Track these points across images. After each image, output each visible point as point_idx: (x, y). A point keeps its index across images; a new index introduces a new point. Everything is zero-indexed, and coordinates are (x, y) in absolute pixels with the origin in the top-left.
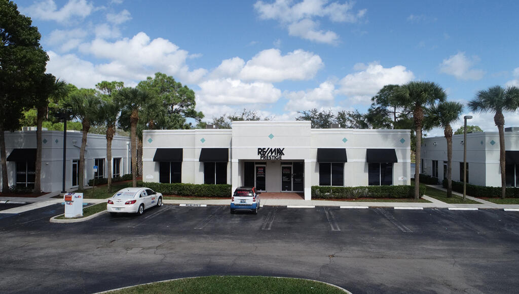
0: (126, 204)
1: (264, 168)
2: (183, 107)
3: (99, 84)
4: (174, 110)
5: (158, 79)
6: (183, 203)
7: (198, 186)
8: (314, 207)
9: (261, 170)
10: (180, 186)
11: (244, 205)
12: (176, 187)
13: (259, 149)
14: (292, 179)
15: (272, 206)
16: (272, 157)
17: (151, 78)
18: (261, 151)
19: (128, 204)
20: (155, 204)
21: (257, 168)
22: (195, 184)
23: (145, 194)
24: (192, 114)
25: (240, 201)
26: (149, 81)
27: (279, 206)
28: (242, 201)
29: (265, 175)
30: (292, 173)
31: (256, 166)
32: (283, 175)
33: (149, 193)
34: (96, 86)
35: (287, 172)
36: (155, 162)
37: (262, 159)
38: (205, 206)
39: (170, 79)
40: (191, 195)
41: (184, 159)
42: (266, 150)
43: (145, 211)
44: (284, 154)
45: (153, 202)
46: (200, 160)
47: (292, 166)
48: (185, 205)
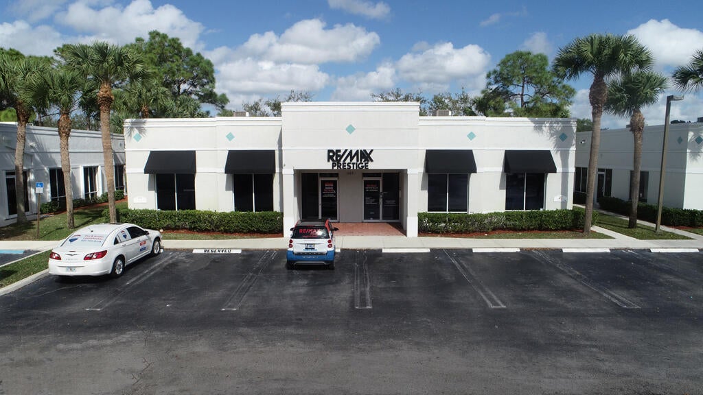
0: (86, 258)
1: (335, 183)
2: (195, 86)
3: (58, 48)
4: (181, 91)
5: (153, 41)
6: (200, 245)
7: (224, 216)
8: (428, 251)
9: (329, 187)
10: (194, 215)
11: (312, 254)
12: (186, 217)
13: (329, 151)
14: (381, 200)
15: (355, 250)
16: (351, 165)
17: (143, 40)
18: (333, 155)
19: (90, 258)
20: (148, 251)
21: (323, 182)
22: (220, 211)
23: (125, 236)
24: (210, 97)
25: (304, 247)
26: (139, 44)
27: (368, 250)
28: (309, 246)
29: (336, 194)
30: (381, 190)
31: (320, 179)
32: (367, 194)
33: (134, 233)
34: (55, 51)
35: (373, 188)
36: (148, 175)
37: (335, 168)
38: (239, 252)
39: (175, 43)
40: (213, 231)
41: (198, 169)
42: (341, 154)
43: (127, 269)
44: (372, 161)
45: (142, 250)
46: (226, 172)
47: (380, 179)
48: (202, 251)
